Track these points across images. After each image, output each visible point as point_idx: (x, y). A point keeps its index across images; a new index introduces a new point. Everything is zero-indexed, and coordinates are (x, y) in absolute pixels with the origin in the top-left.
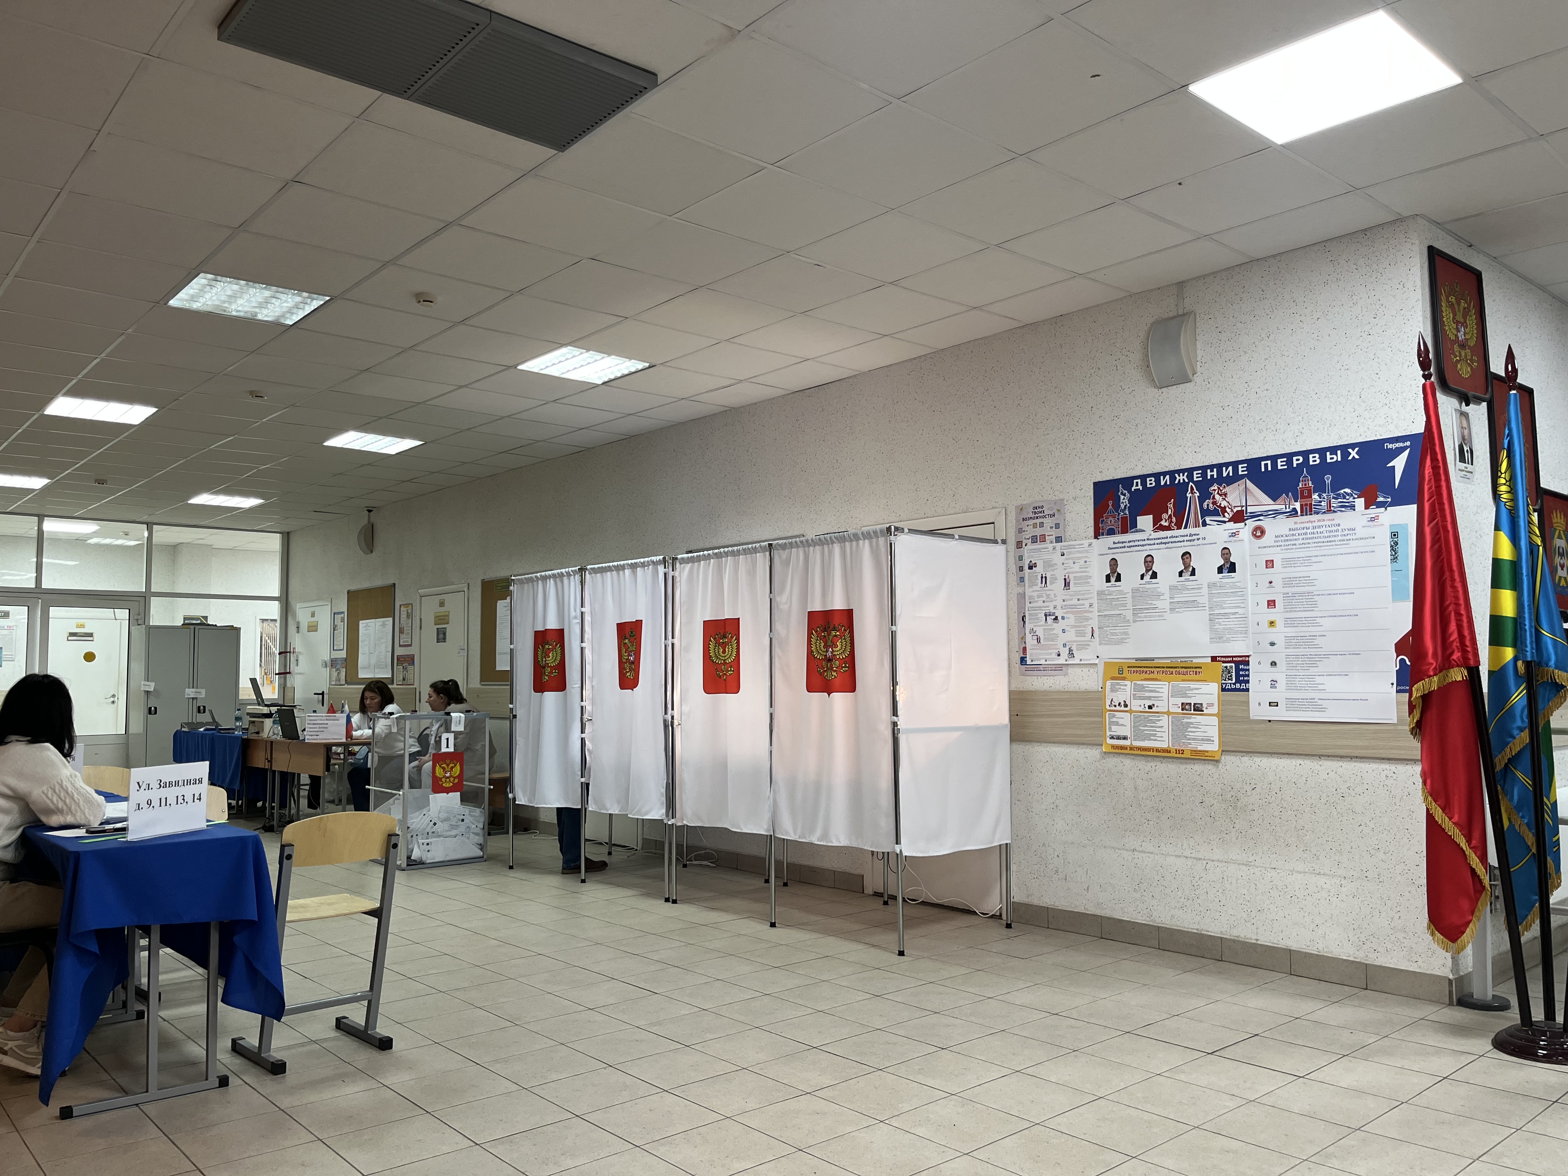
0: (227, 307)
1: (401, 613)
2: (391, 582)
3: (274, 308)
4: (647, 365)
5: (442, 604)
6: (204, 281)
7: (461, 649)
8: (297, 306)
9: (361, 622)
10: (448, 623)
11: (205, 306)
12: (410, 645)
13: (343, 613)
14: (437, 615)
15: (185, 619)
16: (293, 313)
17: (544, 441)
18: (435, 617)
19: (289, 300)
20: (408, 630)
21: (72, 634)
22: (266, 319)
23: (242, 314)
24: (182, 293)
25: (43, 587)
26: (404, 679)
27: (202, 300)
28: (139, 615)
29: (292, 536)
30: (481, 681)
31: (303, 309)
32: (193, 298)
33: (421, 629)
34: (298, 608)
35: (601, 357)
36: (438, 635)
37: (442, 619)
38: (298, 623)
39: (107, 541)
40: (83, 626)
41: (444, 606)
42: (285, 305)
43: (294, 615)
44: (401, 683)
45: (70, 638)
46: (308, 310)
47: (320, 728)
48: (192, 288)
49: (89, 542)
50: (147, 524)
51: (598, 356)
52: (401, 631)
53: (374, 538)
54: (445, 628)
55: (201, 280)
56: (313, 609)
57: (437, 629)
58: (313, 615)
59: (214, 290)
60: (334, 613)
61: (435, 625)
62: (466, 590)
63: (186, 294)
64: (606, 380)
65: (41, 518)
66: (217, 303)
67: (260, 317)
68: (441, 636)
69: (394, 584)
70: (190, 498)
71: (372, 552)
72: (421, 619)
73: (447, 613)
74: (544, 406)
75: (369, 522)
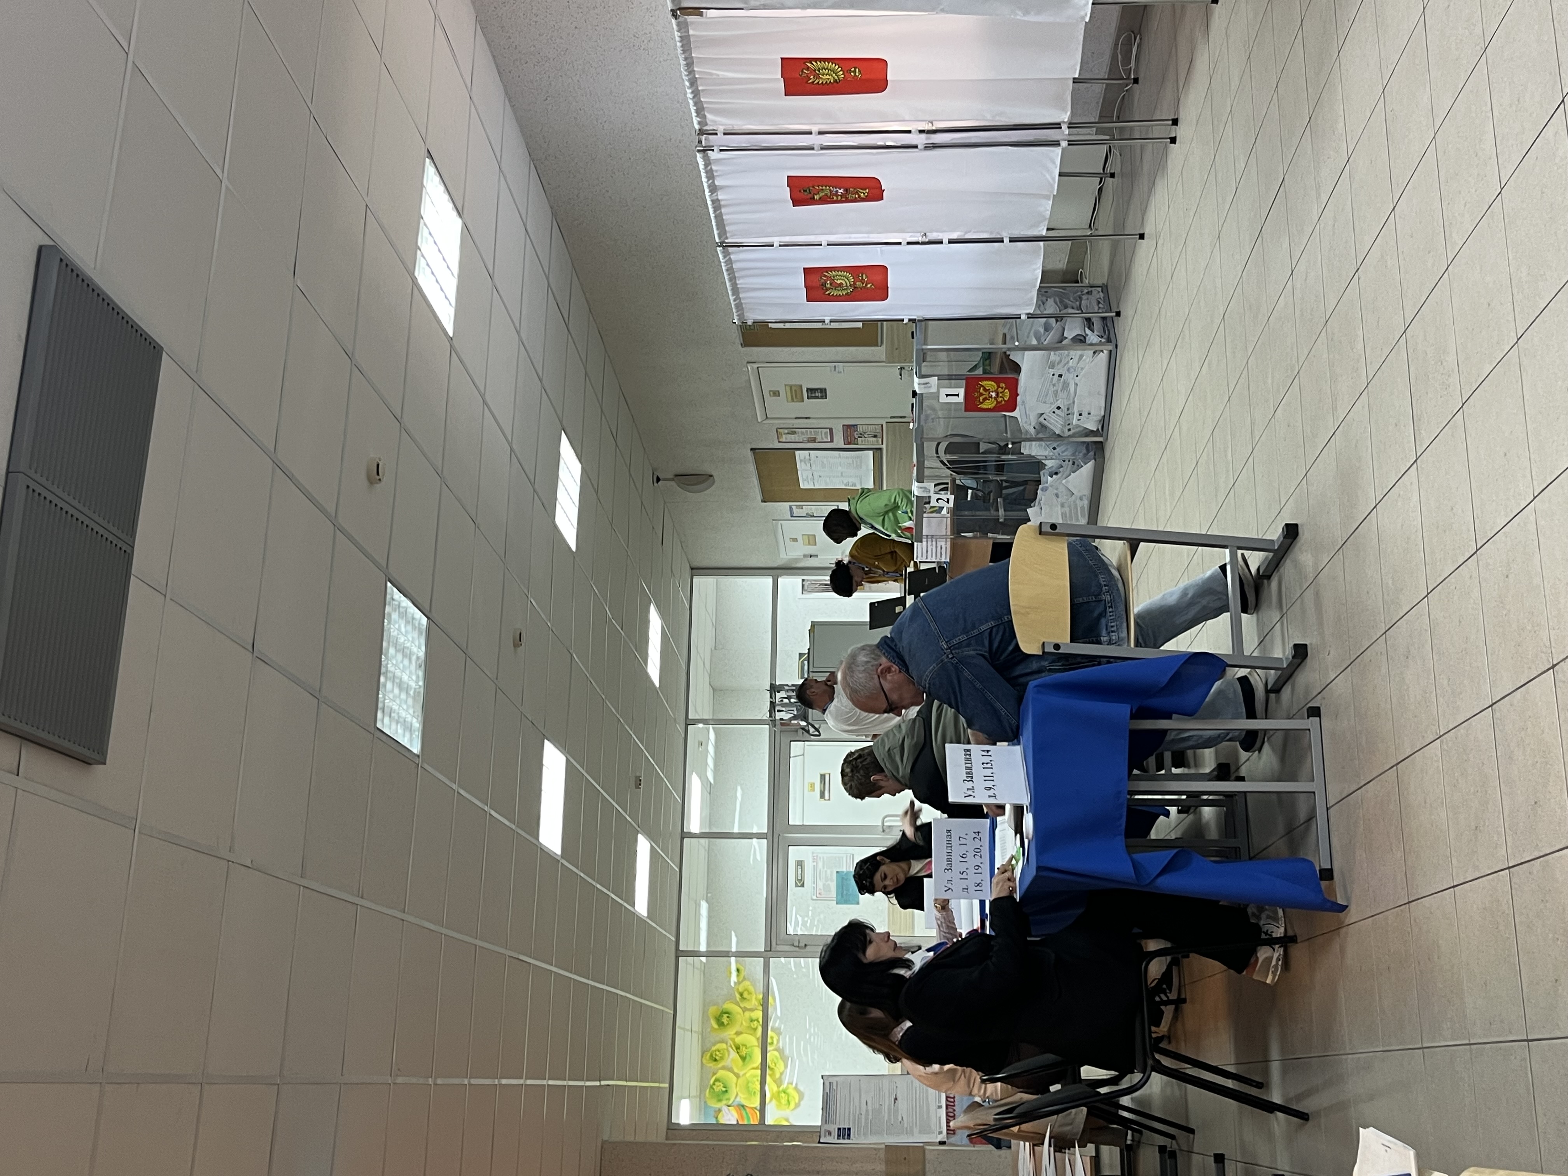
0: (415, 692)
1: (788, 441)
2: (749, 454)
3: (409, 640)
4: (428, 160)
5: (776, 394)
6: (387, 720)
7: (835, 370)
8: (404, 614)
9: (802, 487)
10: (801, 387)
11: (416, 714)
12: (831, 430)
13: (791, 507)
14: (790, 399)
16: (413, 619)
17: (548, 279)
18: (793, 400)
19: (397, 626)
20: (811, 432)
21: (822, 795)
22: (423, 648)
23: (421, 673)
24: (404, 741)
25: (766, 831)
26: (875, 436)
27: (409, 718)
29: (696, 564)
30: (877, 345)
31: (406, 608)
32: (409, 728)
33: (809, 418)
34: (785, 557)
35: (424, 227)
36: (817, 398)
37: (796, 393)
38: (805, 556)
39: (710, 762)
40: (812, 786)
41: (779, 392)
42: (403, 630)
43: (797, 560)
44: (880, 440)
45: (827, 797)
46: (406, 603)
48: (397, 732)
49: (712, 782)
50: (687, 725)
51: (423, 232)
52: (814, 440)
53: (692, 473)
54: (808, 389)
55: (385, 724)
56: (787, 540)
57: (808, 398)
58: (795, 540)
59: (395, 707)
60: (792, 516)
61: (803, 401)
62: (755, 366)
63: (404, 736)
64: (455, 213)
65: (685, 835)
66: (410, 701)
67: (422, 654)
68: (818, 394)
69: (752, 449)
70: (652, 682)
71: (711, 476)
72: (796, 418)
73: (788, 388)
74: (499, 290)
75: (672, 480)
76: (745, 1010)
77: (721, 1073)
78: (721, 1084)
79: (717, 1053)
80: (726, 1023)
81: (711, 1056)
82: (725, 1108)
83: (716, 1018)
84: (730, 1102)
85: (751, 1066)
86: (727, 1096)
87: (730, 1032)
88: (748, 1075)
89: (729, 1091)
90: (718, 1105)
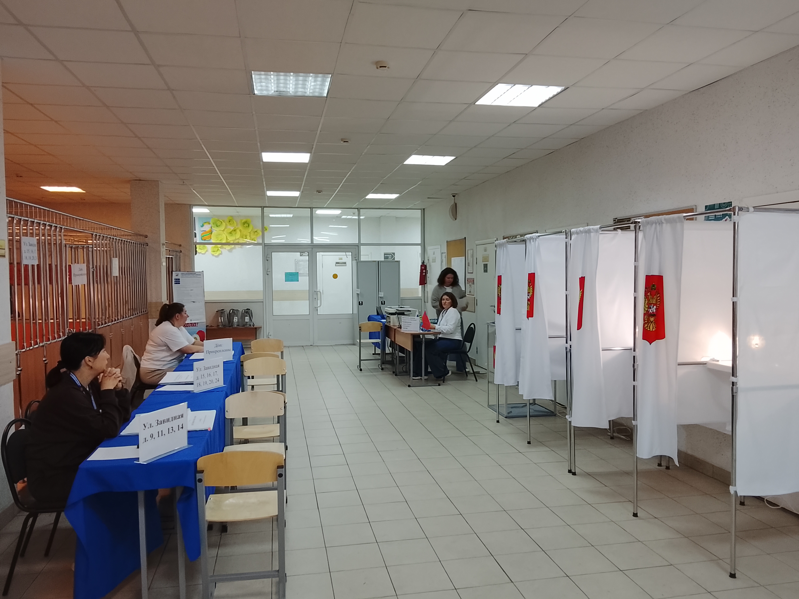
1: (469, 253)
2: (464, 237)
3: (310, 87)
4: (564, 88)
5: (485, 250)
8: (321, 84)
9: (452, 258)
10: (488, 261)
11: (276, 92)
12: (472, 273)
13: (445, 253)
15: (385, 254)
16: (322, 89)
17: (525, 148)
18: (483, 257)
19: (314, 80)
20: (471, 264)
21: (337, 263)
22: (311, 95)
23: (298, 94)
24: (256, 86)
25: (314, 243)
26: (470, 292)
28: (356, 255)
29: (425, 211)
32: (266, 89)
33: (477, 264)
34: (428, 249)
35: (528, 87)
36: (484, 268)
37: (486, 259)
38: (428, 257)
39: (348, 217)
40: (341, 259)
41: (486, 251)
42: (313, 84)
43: (427, 253)
44: (469, 294)
45: (337, 265)
46: (327, 85)
47: (408, 324)
48: (257, 81)
49: (343, 218)
50: (358, 209)
51: (524, 87)
52: (468, 265)
53: (457, 211)
54: (487, 264)
55: (257, 76)
56: (433, 250)
57: (484, 264)
58: (433, 254)
60: (442, 253)
61: (483, 262)
63: (259, 86)
64: (540, 103)
65: (312, 209)
67: (308, 94)
70: (366, 196)
71: (456, 219)
72: (477, 258)
73: (487, 256)
74: (510, 126)
75: (454, 202)
76: (250, 233)
77: (224, 224)
78: (220, 224)
79: (232, 222)
80: (245, 225)
81: (231, 220)
82: (210, 226)
83: (246, 221)
84: (213, 228)
85: (227, 236)
86: (215, 226)
87: (240, 227)
88: (224, 235)
89: (217, 227)
90: (211, 223)
